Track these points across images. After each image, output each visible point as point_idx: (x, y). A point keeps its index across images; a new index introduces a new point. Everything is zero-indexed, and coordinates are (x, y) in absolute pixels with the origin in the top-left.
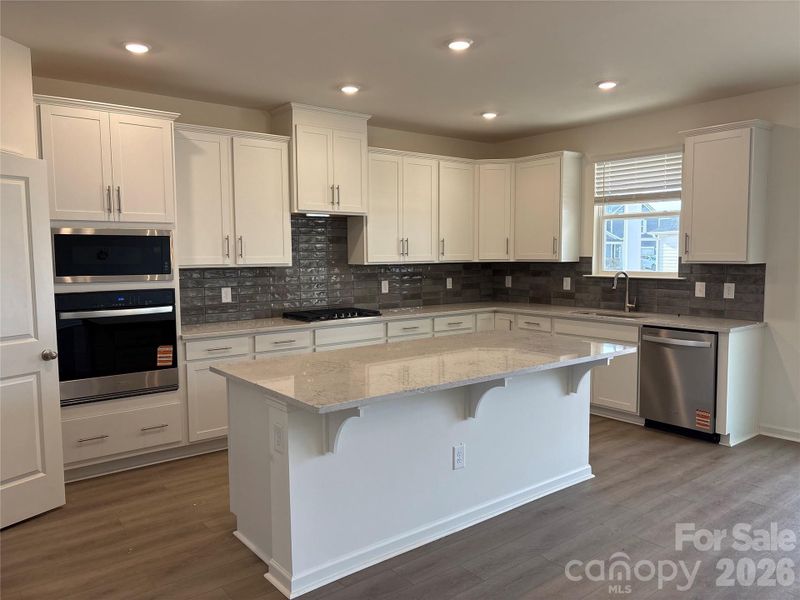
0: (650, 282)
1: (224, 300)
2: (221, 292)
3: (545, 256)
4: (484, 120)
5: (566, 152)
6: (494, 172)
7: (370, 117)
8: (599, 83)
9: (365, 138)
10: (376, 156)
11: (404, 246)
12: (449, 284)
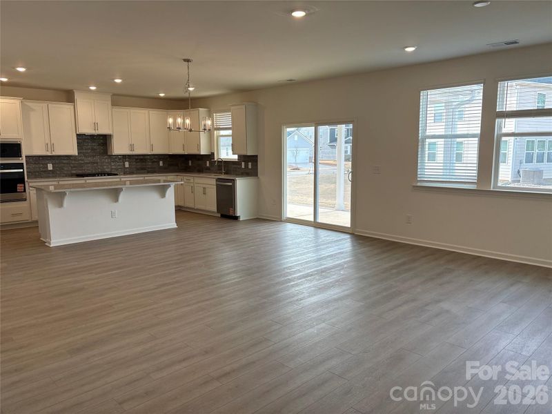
1: (49, 169)
2: (47, 165)
3: (195, 152)
4: (159, 96)
5: (199, 109)
7: (111, 94)
9: (110, 103)
10: (116, 109)
11: (132, 147)
12: (161, 163)
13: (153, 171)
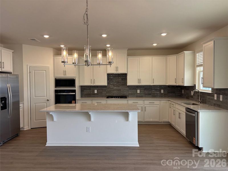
0: (207, 94)
1: (95, 93)
2: (94, 91)
3: (180, 84)
4: (154, 46)
5: (185, 52)
6: (172, 59)
7: (128, 49)
8: (161, 34)
9: (126, 55)
10: (130, 58)
11: (139, 80)
12: (162, 91)
13: (154, 96)
